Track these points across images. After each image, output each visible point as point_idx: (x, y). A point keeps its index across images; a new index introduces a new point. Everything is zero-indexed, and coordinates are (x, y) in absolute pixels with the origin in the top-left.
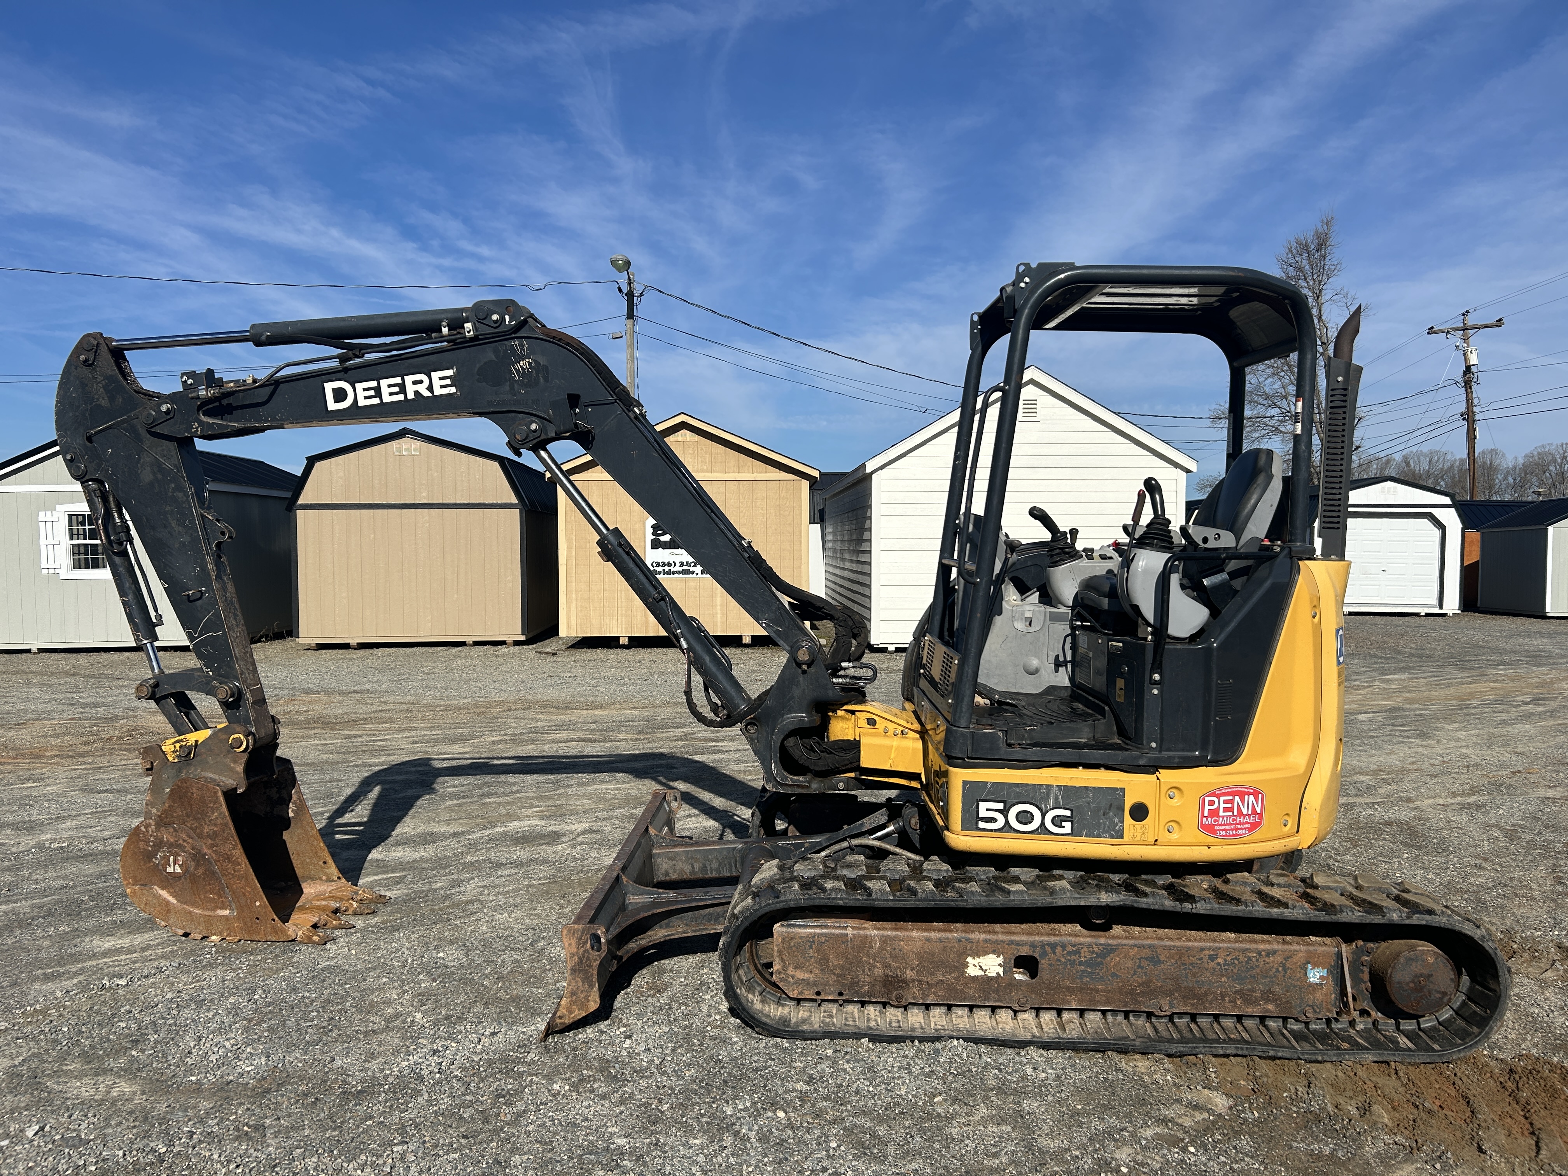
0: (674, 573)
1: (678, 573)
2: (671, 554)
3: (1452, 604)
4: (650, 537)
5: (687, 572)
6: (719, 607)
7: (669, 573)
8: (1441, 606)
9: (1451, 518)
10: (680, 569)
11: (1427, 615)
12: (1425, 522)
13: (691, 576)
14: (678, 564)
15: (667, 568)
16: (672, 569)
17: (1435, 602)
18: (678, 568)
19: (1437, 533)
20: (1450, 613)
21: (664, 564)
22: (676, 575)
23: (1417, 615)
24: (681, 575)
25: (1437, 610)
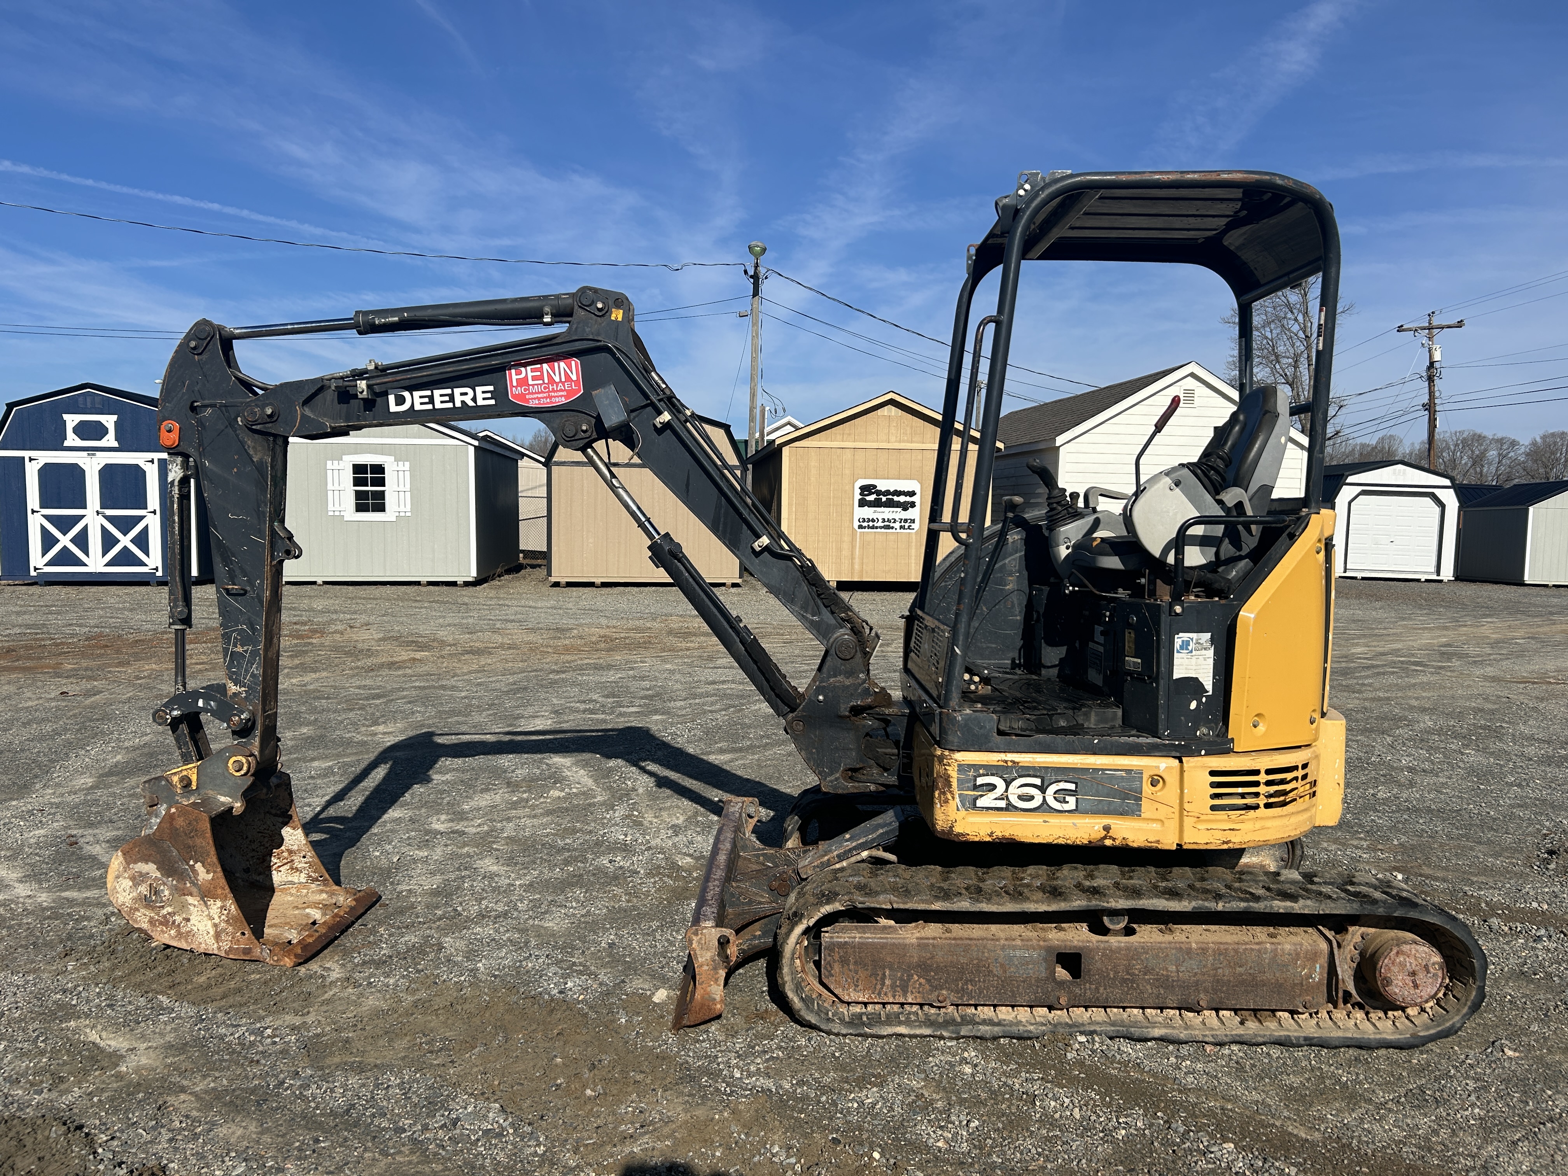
0: (877, 528)
1: (881, 528)
2: (875, 512)
3: (1448, 572)
4: (858, 497)
5: (888, 527)
6: (913, 558)
7: (873, 527)
8: (1438, 574)
9: (1450, 498)
10: (882, 525)
11: (1427, 581)
12: (1428, 500)
13: (891, 530)
14: (881, 520)
15: (871, 524)
16: (876, 524)
17: (1433, 569)
18: (880, 524)
19: (1437, 510)
20: (1446, 579)
21: (869, 520)
22: (879, 530)
23: (1418, 580)
24: (883, 530)
25: (1435, 577)
